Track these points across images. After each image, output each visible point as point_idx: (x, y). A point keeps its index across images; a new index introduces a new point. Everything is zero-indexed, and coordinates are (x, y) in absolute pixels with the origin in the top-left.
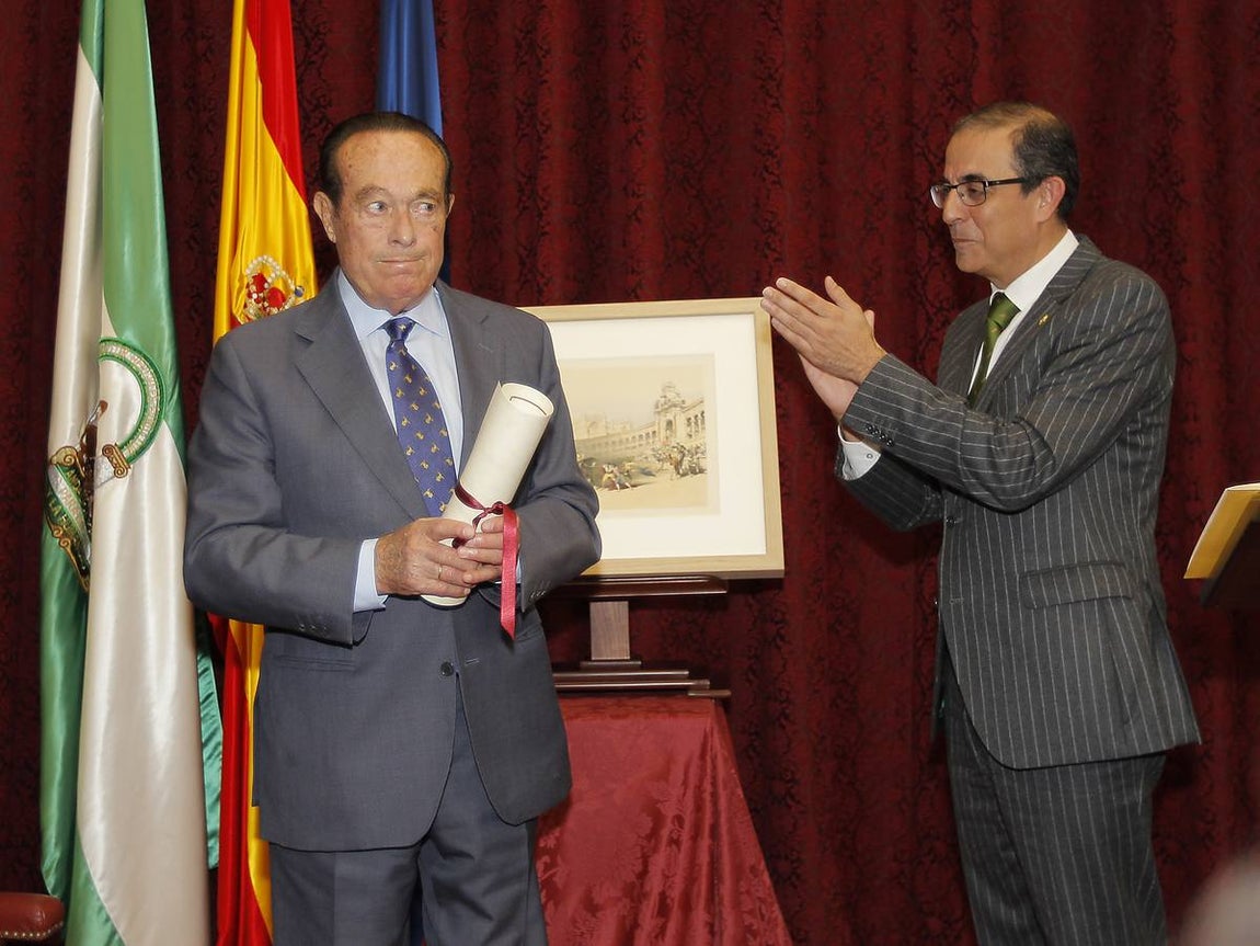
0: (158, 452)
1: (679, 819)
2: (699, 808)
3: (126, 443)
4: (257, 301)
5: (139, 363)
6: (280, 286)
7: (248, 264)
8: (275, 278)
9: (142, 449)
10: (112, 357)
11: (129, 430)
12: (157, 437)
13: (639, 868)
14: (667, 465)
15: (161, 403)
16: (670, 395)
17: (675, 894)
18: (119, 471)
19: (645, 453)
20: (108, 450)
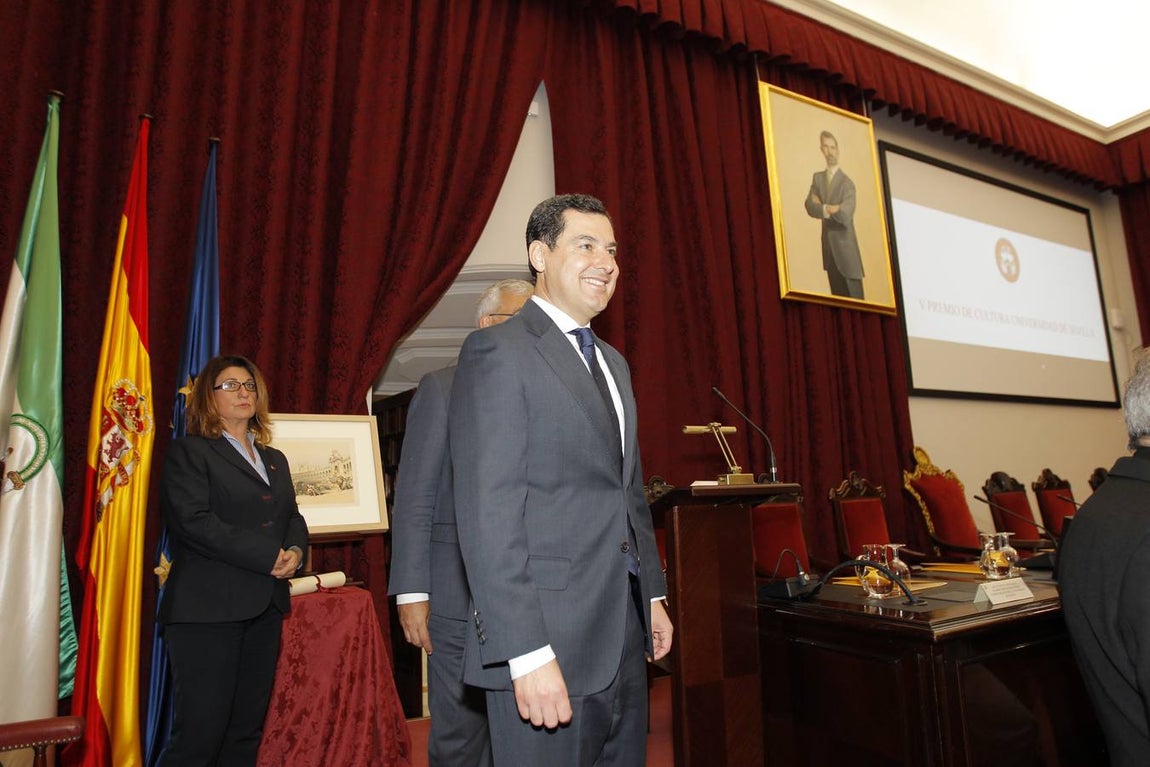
0: (44, 477)
1: (357, 639)
2: (366, 633)
3: (23, 471)
4: (119, 401)
5: (36, 428)
6: (133, 395)
7: (115, 381)
8: (130, 390)
9: (33, 475)
10: (19, 424)
11: (26, 463)
12: (44, 468)
13: (339, 662)
14: (336, 485)
15: (48, 450)
16: (336, 455)
17: (357, 671)
18: (17, 486)
19: (326, 479)
20: (11, 474)
